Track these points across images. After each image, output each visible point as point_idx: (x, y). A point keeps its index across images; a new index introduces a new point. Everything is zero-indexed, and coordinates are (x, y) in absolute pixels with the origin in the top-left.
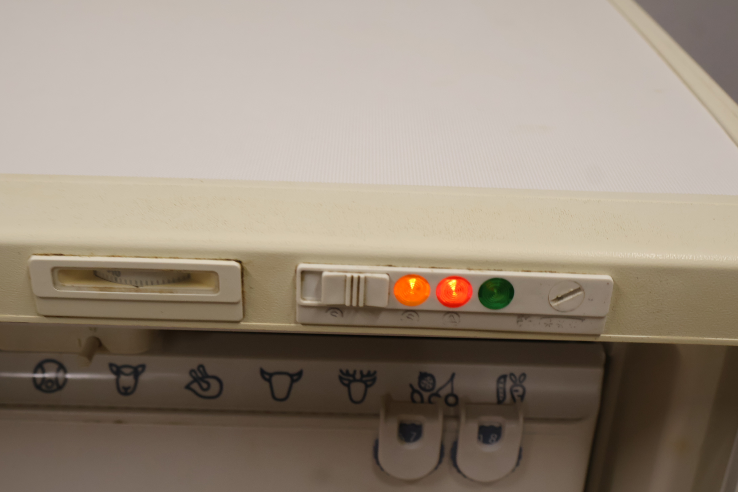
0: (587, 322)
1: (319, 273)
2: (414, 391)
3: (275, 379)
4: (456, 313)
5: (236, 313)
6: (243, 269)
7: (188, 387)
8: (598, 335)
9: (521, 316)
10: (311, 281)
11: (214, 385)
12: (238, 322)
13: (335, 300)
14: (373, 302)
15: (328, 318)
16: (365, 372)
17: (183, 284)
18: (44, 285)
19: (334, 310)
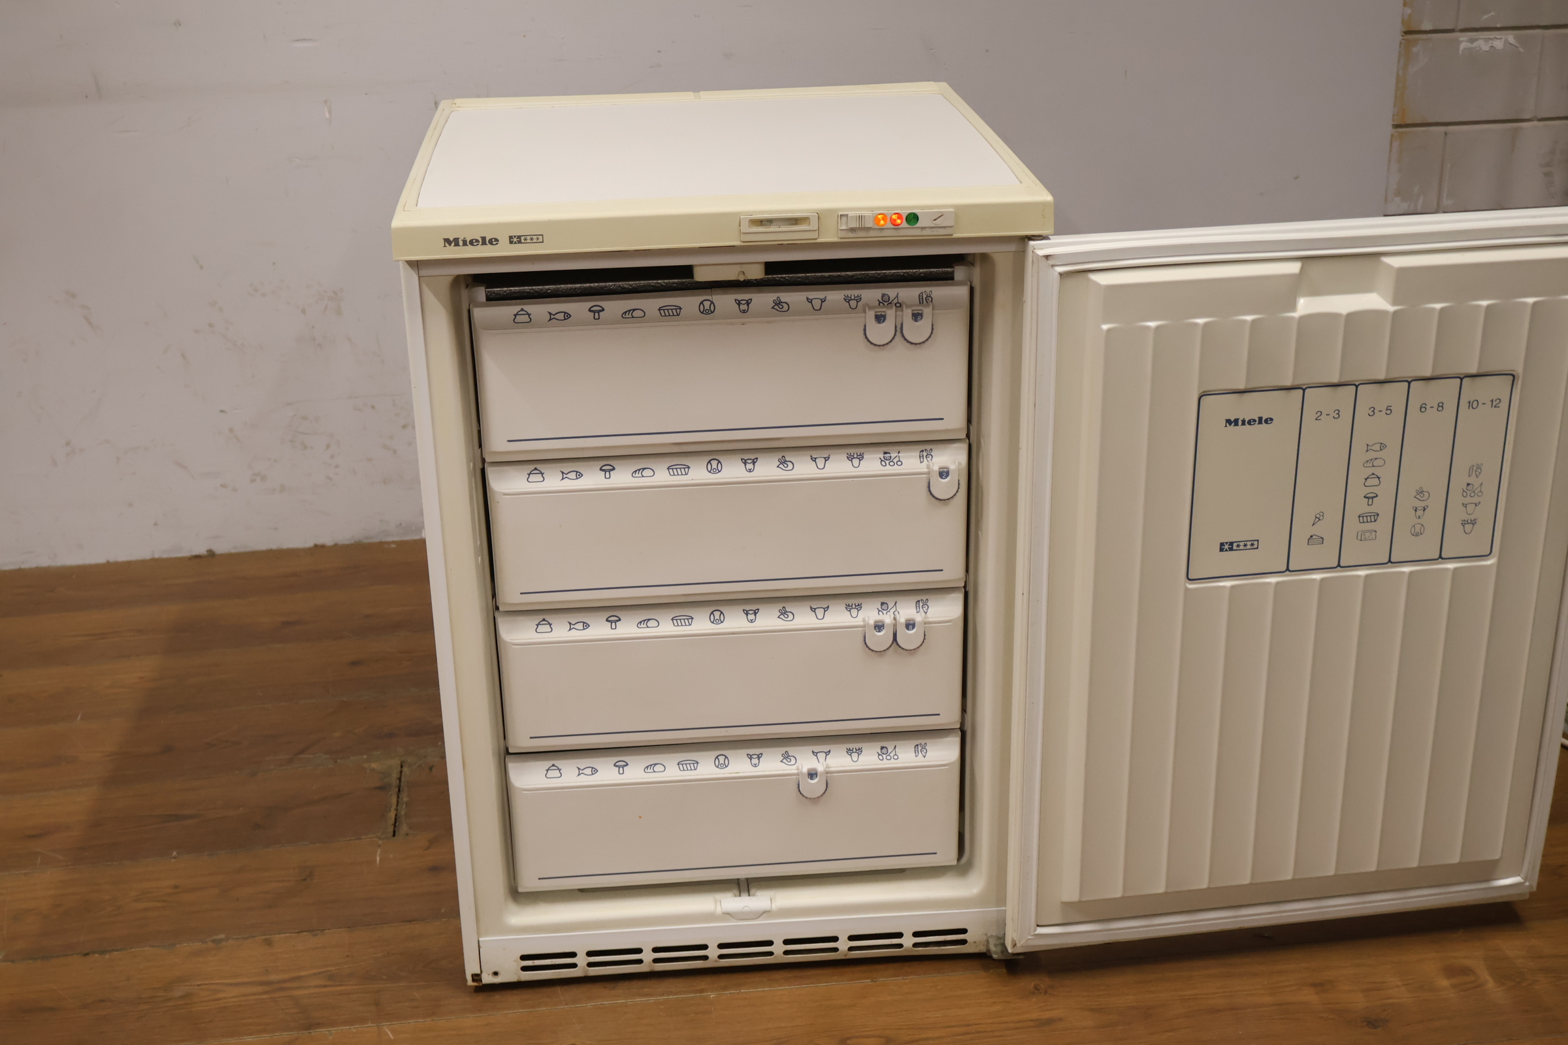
0: (947, 229)
1: (847, 215)
2: (880, 302)
3: (813, 302)
4: (898, 229)
5: (815, 235)
6: (819, 216)
7: (773, 308)
8: (953, 234)
9: (923, 228)
10: (844, 219)
11: (785, 305)
12: (816, 239)
13: (853, 225)
14: (867, 226)
15: (851, 235)
16: (856, 296)
17: (796, 224)
18: (746, 228)
19: (852, 230)
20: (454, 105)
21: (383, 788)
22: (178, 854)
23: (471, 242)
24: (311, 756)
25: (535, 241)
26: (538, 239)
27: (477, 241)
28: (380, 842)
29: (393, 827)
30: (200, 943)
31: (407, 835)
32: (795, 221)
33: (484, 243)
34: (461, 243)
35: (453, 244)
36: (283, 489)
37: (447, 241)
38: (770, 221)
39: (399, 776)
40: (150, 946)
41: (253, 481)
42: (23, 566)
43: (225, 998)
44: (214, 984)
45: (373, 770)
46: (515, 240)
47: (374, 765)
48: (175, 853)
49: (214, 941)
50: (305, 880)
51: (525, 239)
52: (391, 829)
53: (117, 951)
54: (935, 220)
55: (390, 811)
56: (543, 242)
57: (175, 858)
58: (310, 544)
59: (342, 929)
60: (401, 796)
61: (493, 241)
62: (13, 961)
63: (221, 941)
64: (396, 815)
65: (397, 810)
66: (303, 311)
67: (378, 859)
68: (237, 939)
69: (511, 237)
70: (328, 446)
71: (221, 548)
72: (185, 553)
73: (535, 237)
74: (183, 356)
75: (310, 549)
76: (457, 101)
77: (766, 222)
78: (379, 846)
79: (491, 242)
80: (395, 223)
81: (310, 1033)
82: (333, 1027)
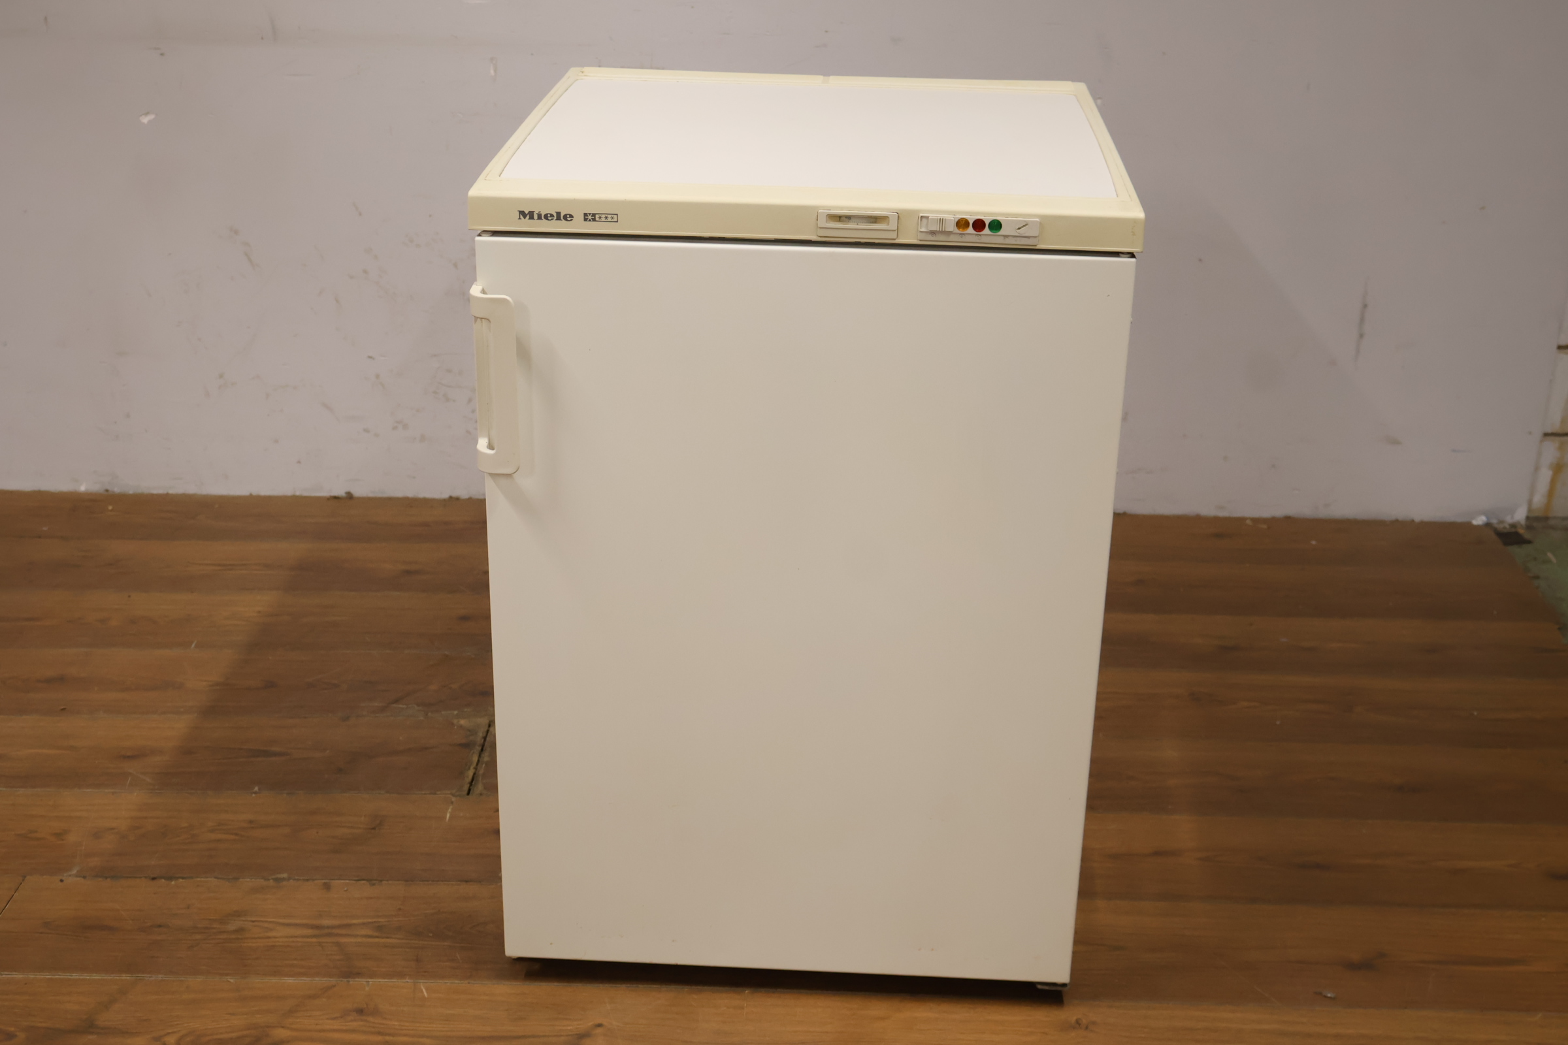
0: (1031, 239)
1: (927, 217)
4: (980, 235)
5: (894, 235)
6: (898, 216)
8: (1036, 245)
9: (1006, 236)
10: (924, 221)
12: (895, 239)
13: (934, 228)
14: (947, 230)
15: (930, 237)
17: (875, 222)
18: (823, 222)
19: (933, 233)
20: (581, 74)
21: (467, 746)
22: (259, 789)
23: (546, 217)
24: (405, 706)
25: (609, 220)
26: (612, 218)
27: (552, 216)
28: (454, 799)
29: (468, 785)
30: (263, 880)
31: (481, 794)
32: (874, 219)
33: (559, 218)
34: (536, 216)
35: (528, 217)
36: (423, 438)
37: (522, 213)
38: (849, 218)
39: (485, 735)
40: (216, 878)
41: (395, 428)
42: (171, 492)
43: (275, 937)
44: (266, 922)
45: (461, 727)
46: (590, 217)
47: (462, 722)
48: (256, 789)
49: (277, 880)
50: (374, 829)
51: (600, 218)
52: (466, 787)
53: (183, 878)
54: (1019, 229)
55: (469, 769)
56: (617, 222)
57: (255, 793)
58: (445, 496)
59: (400, 882)
60: (483, 755)
61: (568, 217)
62: (84, 877)
63: (283, 879)
64: (474, 774)
65: (476, 769)
66: (455, 265)
67: (448, 815)
68: (298, 880)
69: (585, 215)
70: (470, 400)
71: (359, 491)
72: (325, 493)
73: (609, 216)
74: (337, 301)
75: (444, 500)
76: (586, 69)
77: (845, 219)
78: (452, 803)
79: (565, 217)
80: (474, 192)
81: (349, 981)
82: (371, 978)
